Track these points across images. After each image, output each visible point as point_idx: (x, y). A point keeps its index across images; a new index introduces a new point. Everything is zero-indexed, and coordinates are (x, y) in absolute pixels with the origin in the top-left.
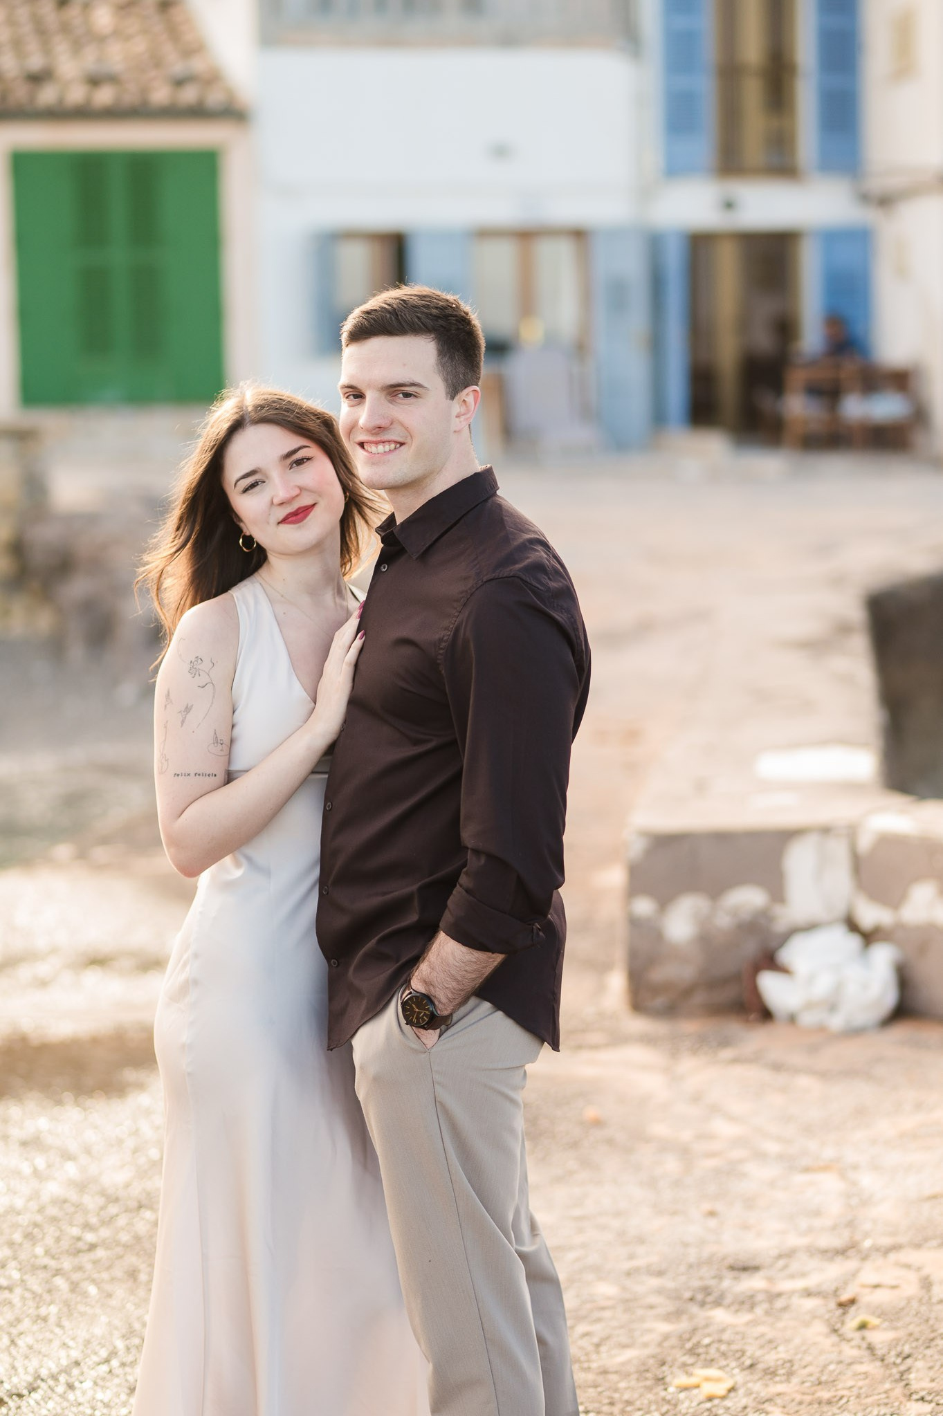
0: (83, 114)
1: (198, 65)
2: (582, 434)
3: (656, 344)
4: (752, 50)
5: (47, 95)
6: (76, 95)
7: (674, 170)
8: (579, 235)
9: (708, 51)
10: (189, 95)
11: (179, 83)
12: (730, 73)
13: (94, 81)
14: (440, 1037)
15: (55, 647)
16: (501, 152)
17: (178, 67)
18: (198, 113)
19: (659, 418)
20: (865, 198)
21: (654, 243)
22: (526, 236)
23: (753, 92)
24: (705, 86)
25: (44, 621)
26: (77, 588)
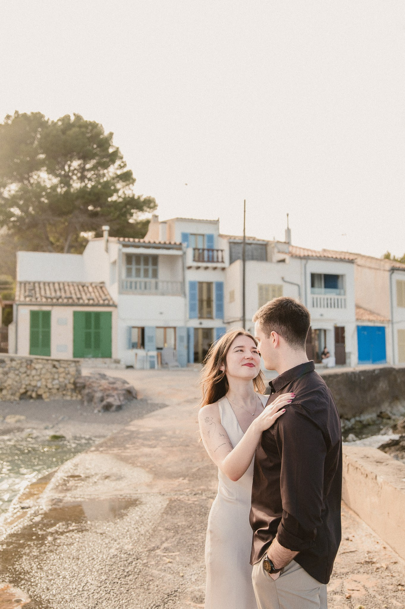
0: (88, 305)
1: (108, 297)
2: (176, 364)
3: (188, 348)
4: (205, 297)
5: (81, 301)
6: (86, 302)
7: (191, 318)
8: (175, 328)
9: (197, 297)
10: (106, 302)
11: (104, 300)
12: (201, 301)
13: (89, 300)
14: (280, 575)
15: (82, 402)
16: (161, 313)
17: (104, 297)
18: (108, 305)
19: (189, 361)
20: (224, 323)
21: (188, 330)
22: (165, 328)
23: (205, 304)
24: (197, 303)
25: (79, 397)
26: (86, 391)
